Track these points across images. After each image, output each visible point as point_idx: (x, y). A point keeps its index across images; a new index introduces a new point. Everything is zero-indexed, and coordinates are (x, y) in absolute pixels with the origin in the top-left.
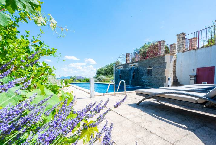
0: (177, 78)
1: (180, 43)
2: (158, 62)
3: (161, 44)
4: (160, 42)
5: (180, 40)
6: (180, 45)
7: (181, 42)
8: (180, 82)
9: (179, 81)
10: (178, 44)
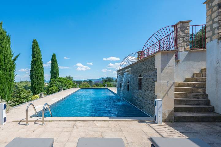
0: (209, 98)
1: (213, 20)
2: (147, 68)
3: (179, 30)
4: (176, 25)
5: (213, 12)
6: (214, 22)
7: (215, 14)
8: (215, 108)
9: (213, 103)
10: (209, 21)
